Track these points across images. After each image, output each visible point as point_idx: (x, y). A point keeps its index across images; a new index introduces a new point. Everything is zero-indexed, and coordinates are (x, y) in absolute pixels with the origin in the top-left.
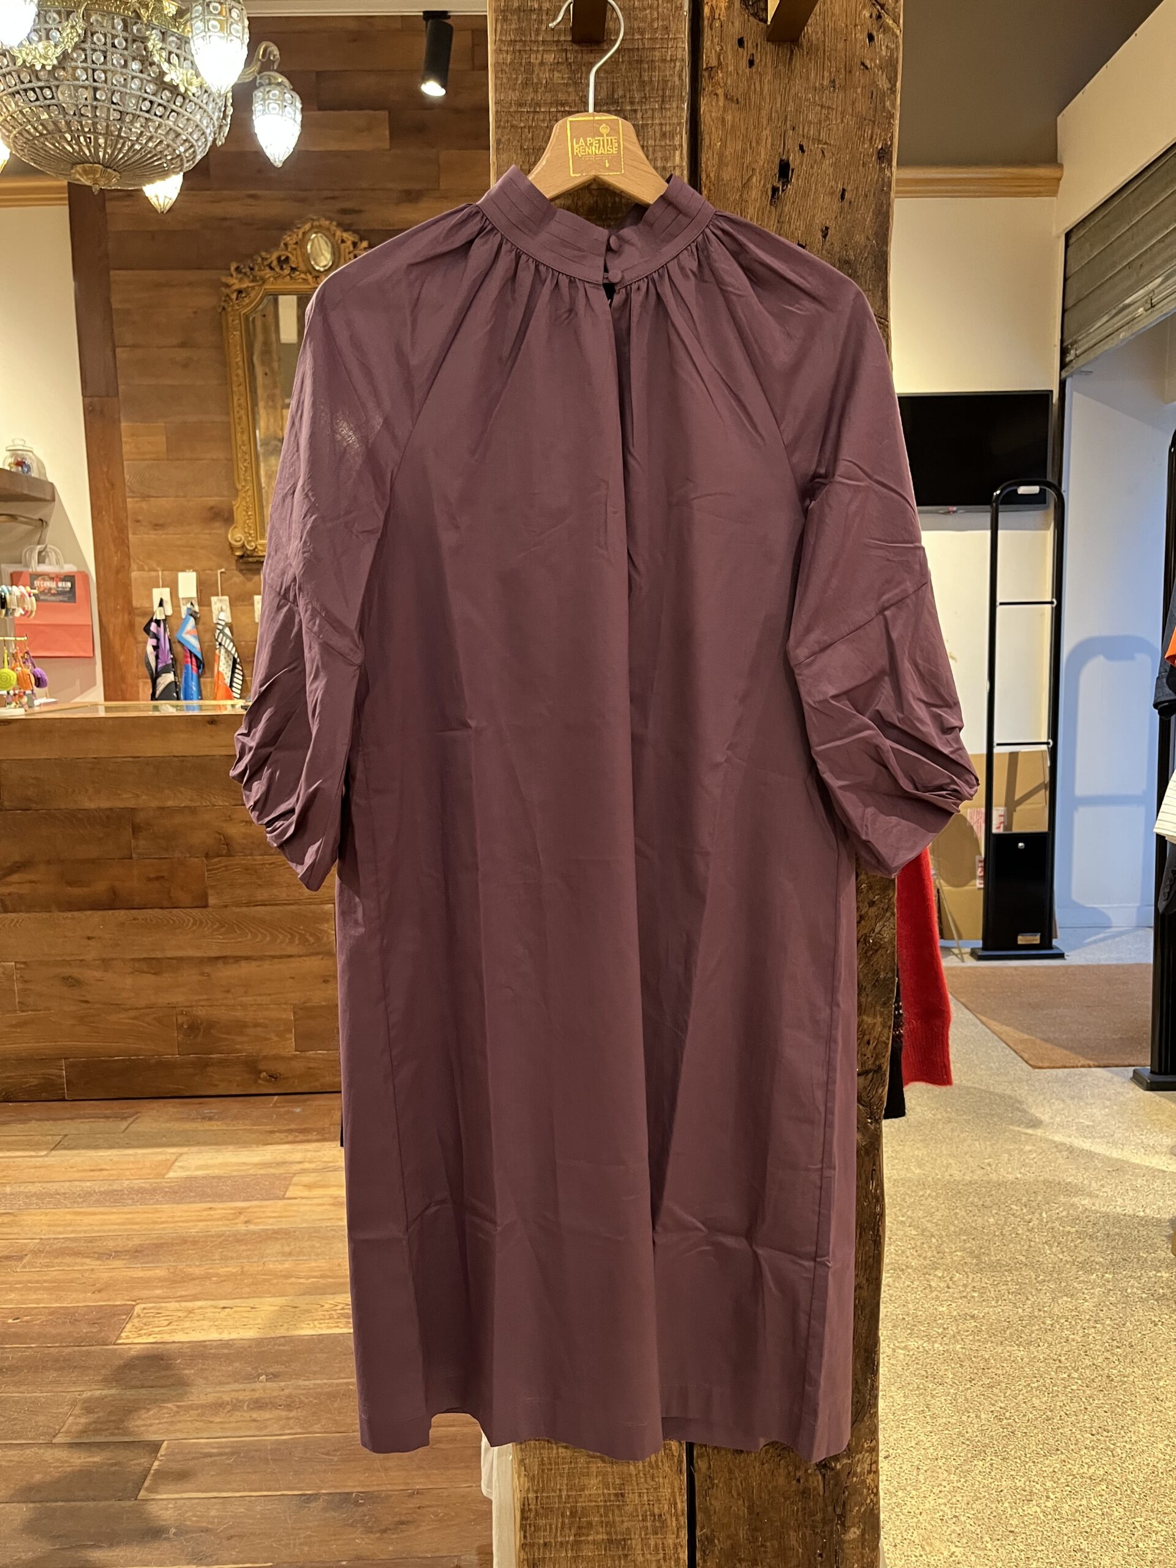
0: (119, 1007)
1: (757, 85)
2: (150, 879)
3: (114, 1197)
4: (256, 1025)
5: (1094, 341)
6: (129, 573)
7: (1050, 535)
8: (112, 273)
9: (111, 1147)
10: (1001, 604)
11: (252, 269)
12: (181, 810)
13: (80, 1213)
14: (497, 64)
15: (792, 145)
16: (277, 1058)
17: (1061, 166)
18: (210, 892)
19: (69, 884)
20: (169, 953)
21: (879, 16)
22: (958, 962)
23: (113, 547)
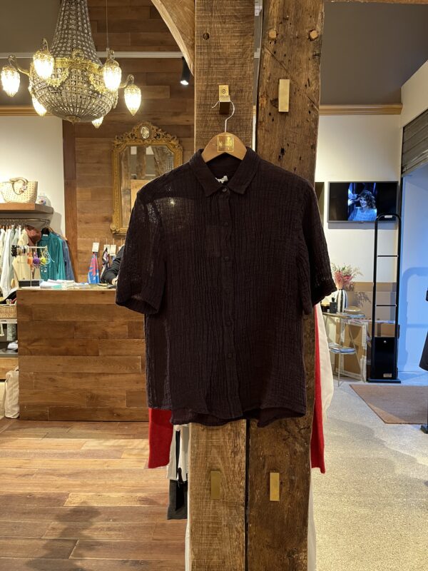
0: (68, 389)
1: (275, 126)
2: (80, 346)
3: (63, 455)
4: (113, 397)
5: (412, 166)
6: (77, 239)
7: (397, 232)
8: (76, 138)
9: (63, 438)
10: (378, 256)
11: (122, 138)
12: (91, 323)
13: (52, 460)
14: (197, 120)
15: (285, 143)
16: (120, 409)
17: (402, 104)
18: (100, 351)
19: (53, 346)
20: (85, 371)
21: (312, 106)
22: (363, 383)
23: (72, 230)
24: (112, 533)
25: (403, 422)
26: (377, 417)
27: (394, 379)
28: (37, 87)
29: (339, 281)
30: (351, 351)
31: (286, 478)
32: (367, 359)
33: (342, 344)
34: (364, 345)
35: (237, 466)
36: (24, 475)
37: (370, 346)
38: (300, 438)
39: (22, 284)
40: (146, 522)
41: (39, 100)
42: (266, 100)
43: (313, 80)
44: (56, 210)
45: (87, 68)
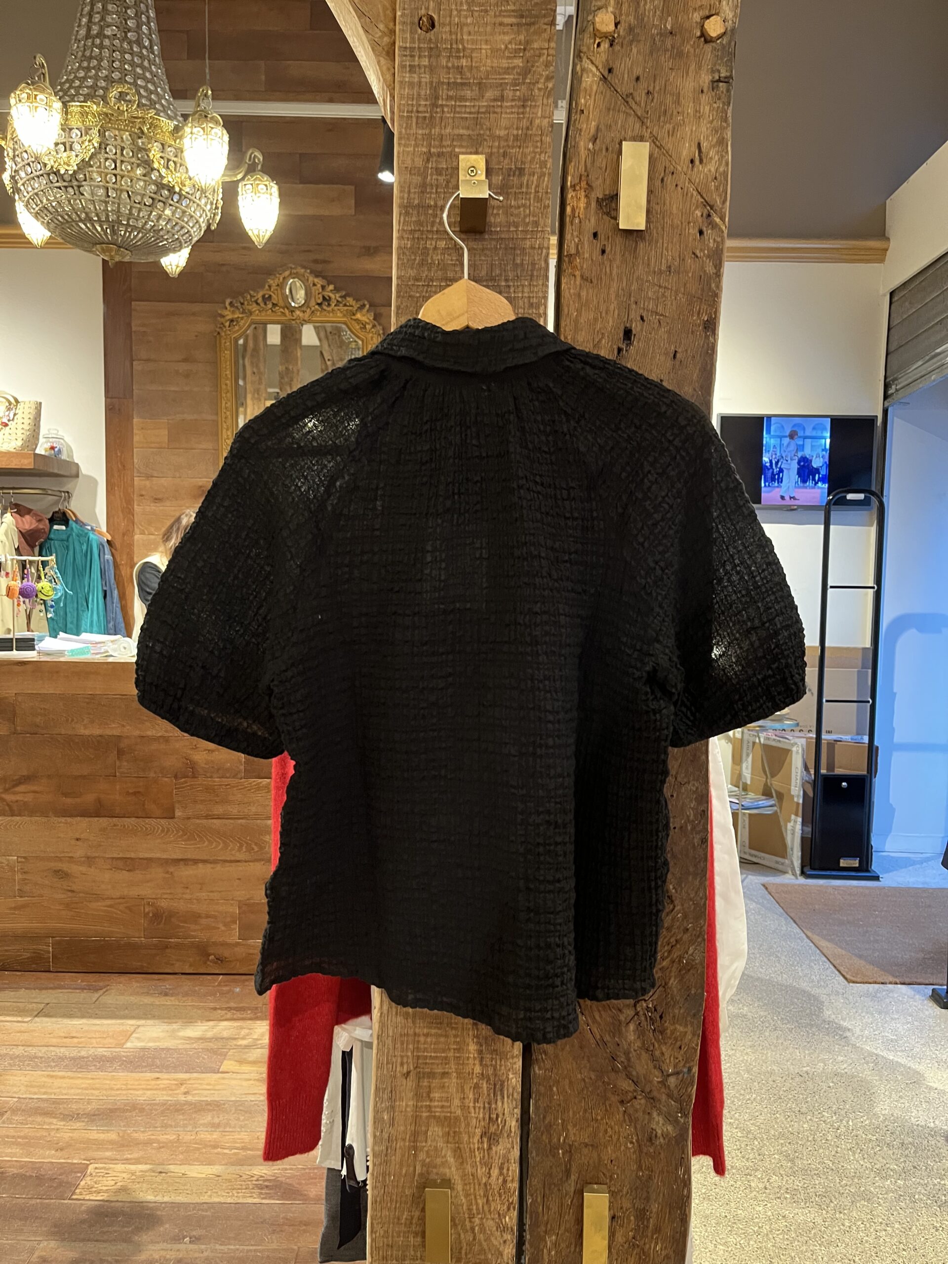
0: (99, 897)
1: (608, 270)
2: (128, 793)
3: (79, 1064)
4: (208, 916)
5: (910, 380)
6: (133, 536)
7: (873, 530)
8: (133, 303)
9: (83, 1017)
10: (831, 587)
11: (242, 304)
12: (157, 739)
13: (52, 1077)
14: (399, 248)
15: (634, 315)
16: (224, 944)
17: (888, 239)
18: (177, 805)
19: (66, 795)
20: (141, 855)
21: (709, 215)
22: (792, 879)
23: (121, 515)
25: (891, 979)
26: (828, 964)
27: (864, 871)
28: (22, 174)
30: (766, 805)
31: (627, 1204)
32: (803, 823)
33: (745, 788)
34: (796, 791)
35: (495, 1172)
37: (811, 794)
38: (664, 1097)
40: (274, 1246)
41: (27, 205)
42: (586, 196)
43: (711, 147)
44: (84, 470)
45: (145, 130)
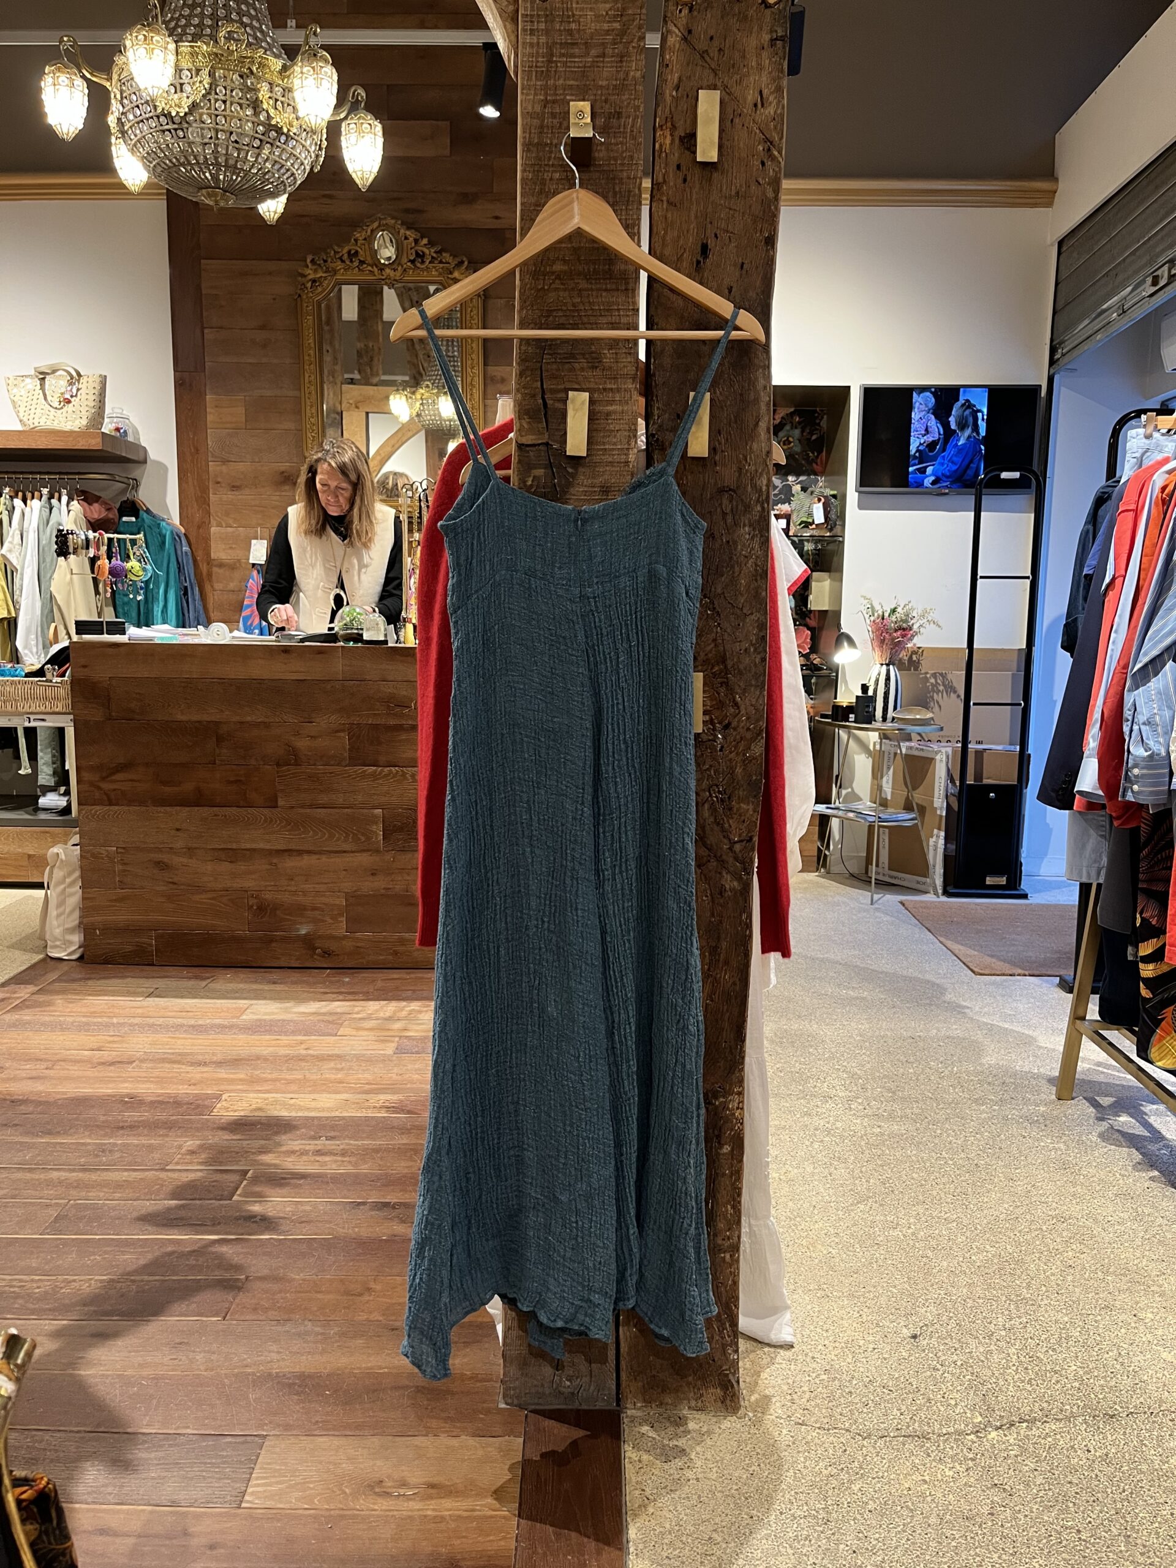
0: (200, 889)
1: (689, 195)
2: (230, 782)
3: (199, 1029)
4: (314, 909)
5: (1076, 342)
6: (209, 529)
7: (1030, 518)
8: (202, 262)
10: (982, 577)
11: (325, 261)
12: (257, 725)
13: (175, 1038)
15: (710, 233)
16: (331, 937)
17: (1057, 180)
18: (280, 795)
19: (163, 783)
20: (243, 846)
21: (769, 150)
22: (934, 898)
23: (195, 505)
24: (327, 1159)
25: (1020, 971)
26: (958, 962)
29: (882, 642)
30: (906, 818)
32: (946, 838)
33: (884, 803)
34: (939, 804)
36: (112, 1064)
37: (955, 807)
38: (731, 860)
39: (82, 627)
41: (132, 149)
42: (671, 135)
43: (772, 93)
44: (153, 455)
45: (254, 69)
